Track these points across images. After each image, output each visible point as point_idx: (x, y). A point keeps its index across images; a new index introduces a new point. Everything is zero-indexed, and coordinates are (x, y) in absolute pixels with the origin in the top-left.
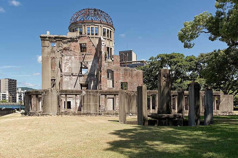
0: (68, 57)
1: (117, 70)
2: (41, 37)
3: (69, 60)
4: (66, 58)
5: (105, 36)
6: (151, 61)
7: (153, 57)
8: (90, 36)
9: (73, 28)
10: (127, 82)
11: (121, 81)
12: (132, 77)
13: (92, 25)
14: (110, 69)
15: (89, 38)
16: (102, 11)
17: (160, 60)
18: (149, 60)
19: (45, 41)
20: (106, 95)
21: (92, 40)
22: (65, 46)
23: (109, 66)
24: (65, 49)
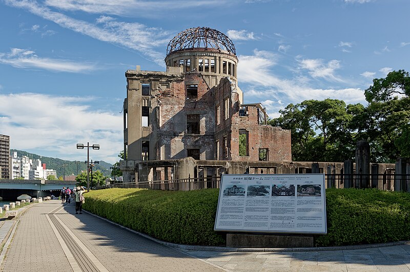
0: (169, 107)
1: (254, 130)
2: (127, 75)
3: (169, 112)
4: (165, 107)
5: (226, 73)
6: (289, 110)
7: (291, 104)
8: (204, 73)
9: (174, 60)
10: (267, 149)
11: (258, 146)
12: (276, 142)
13: (206, 55)
14: (243, 128)
15: (202, 76)
16: (218, 32)
17: (305, 109)
18: (286, 108)
19: (134, 81)
20: (256, 168)
21: (207, 80)
22: (164, 88)
23: (241, 124)
24: (164, 94)
